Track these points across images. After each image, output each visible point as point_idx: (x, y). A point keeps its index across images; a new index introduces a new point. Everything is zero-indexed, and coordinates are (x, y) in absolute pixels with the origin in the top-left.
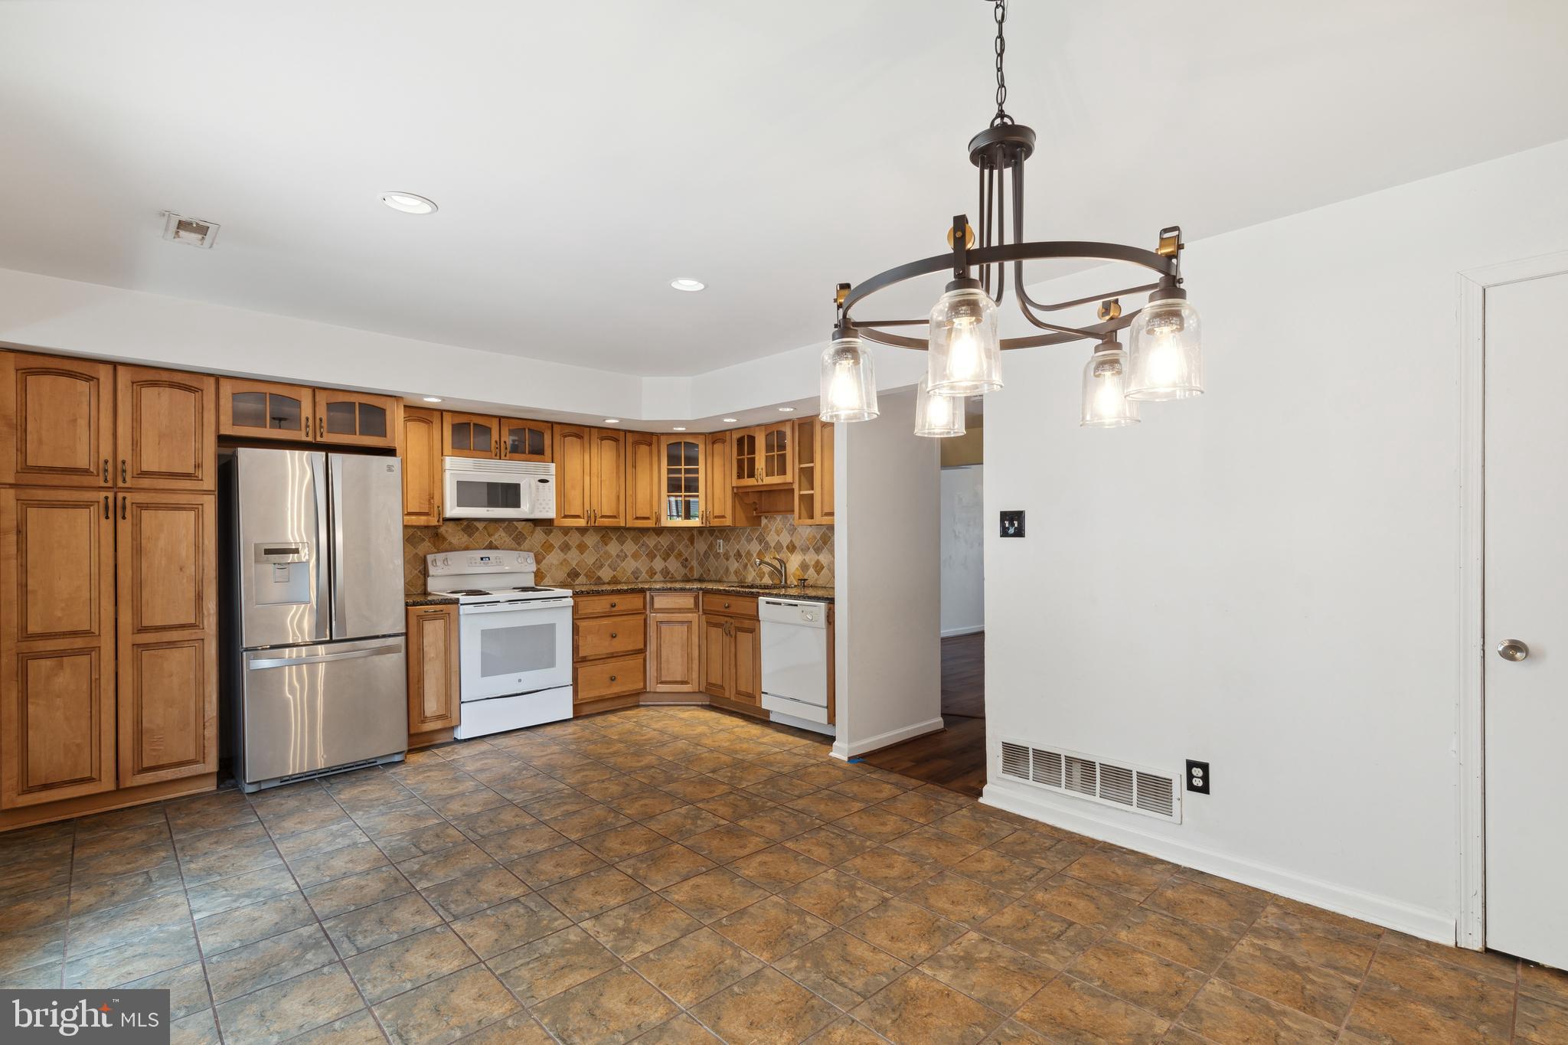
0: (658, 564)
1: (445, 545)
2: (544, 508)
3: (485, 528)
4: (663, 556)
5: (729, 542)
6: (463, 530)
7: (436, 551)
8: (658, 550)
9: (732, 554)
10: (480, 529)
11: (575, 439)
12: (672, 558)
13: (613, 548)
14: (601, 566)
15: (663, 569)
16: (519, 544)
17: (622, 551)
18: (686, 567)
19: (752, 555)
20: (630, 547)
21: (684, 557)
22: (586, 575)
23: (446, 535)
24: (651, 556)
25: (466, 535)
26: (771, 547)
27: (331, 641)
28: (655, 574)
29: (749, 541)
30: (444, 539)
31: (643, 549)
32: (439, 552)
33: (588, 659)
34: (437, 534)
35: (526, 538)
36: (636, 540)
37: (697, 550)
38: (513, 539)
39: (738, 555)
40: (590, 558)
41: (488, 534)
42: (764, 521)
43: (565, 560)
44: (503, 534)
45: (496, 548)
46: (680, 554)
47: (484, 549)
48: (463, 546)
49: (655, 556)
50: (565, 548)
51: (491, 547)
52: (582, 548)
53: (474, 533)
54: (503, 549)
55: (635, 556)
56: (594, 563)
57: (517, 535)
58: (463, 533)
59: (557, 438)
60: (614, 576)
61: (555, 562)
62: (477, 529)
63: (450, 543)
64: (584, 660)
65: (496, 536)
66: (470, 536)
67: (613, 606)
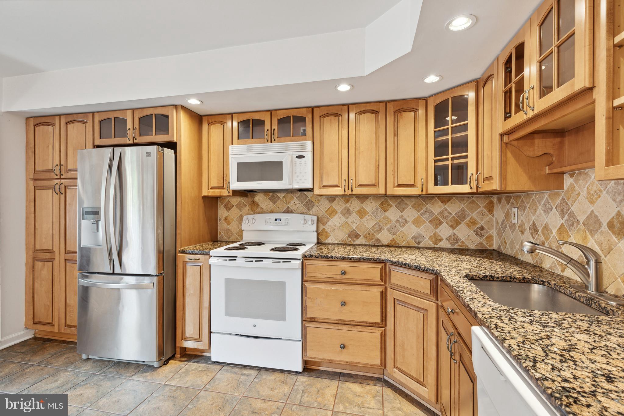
0: (445, 231)
1: (258, 209)
2: (301, 180)
3: (284, 197)
4: (450, 224)
5: (524, 211)
6: (270, 199)
7: (253, 213)
8: (445, 217)
9: (527, 226)
10: (281, 198)
11: (333, 118)
12: (462, 226)
13: (393, 214)
14: (380, 230)
15: (450, 236)
16: (308, 209)
17: (402, 217)
18: (481, 236)
19: (551, 230)
20: (411, 213)
21: (479, 226)
22: (366, 237)
23: (259, 203)
24: (436, 223)
25: (271, 203)
26: (578, 222)
27: (113, 274)
28: (441, 240)
29: (547, 211)
30: (258, 205)
31: (427, 215)
32: (255, 214)
33: (316, 320)
34: (253, 202)
35: (314, 205)
36: (417, 208)
37: (496, 219)
38: (304, 205)
39: (534, 229)
40: (369, 223)
41: (286, 201)
42: (568, 181)
43: (346, 223)
44: (297, 202)
45: (292, 212)
46: (473, 222)
47: (283, 212)
48: (269, 210)
49: (441, 223)
50: (347, 212)
51: (288, 211)
52: (362, 213)
53: (276, 201)
54: (297, 213)
55: (417, 222)
56: (373, 227)
57: (307, 202)
58: (269, 201)
59: (317, 119)
60: (394, 240)
61: (338, 225)
62: (279, 198)
63: (261, 208)
64: (313, 320)
65: (292, 203)
66: (274, 203)
67: (344, 273)
